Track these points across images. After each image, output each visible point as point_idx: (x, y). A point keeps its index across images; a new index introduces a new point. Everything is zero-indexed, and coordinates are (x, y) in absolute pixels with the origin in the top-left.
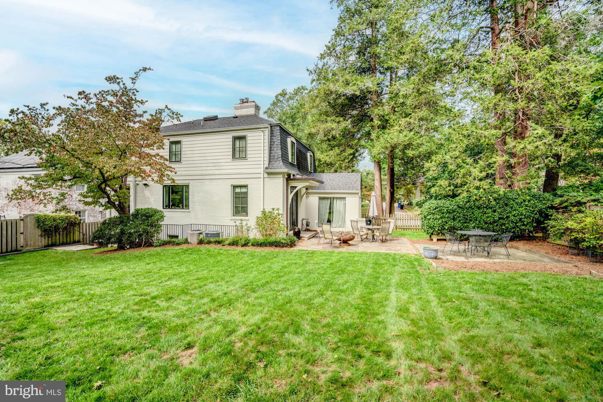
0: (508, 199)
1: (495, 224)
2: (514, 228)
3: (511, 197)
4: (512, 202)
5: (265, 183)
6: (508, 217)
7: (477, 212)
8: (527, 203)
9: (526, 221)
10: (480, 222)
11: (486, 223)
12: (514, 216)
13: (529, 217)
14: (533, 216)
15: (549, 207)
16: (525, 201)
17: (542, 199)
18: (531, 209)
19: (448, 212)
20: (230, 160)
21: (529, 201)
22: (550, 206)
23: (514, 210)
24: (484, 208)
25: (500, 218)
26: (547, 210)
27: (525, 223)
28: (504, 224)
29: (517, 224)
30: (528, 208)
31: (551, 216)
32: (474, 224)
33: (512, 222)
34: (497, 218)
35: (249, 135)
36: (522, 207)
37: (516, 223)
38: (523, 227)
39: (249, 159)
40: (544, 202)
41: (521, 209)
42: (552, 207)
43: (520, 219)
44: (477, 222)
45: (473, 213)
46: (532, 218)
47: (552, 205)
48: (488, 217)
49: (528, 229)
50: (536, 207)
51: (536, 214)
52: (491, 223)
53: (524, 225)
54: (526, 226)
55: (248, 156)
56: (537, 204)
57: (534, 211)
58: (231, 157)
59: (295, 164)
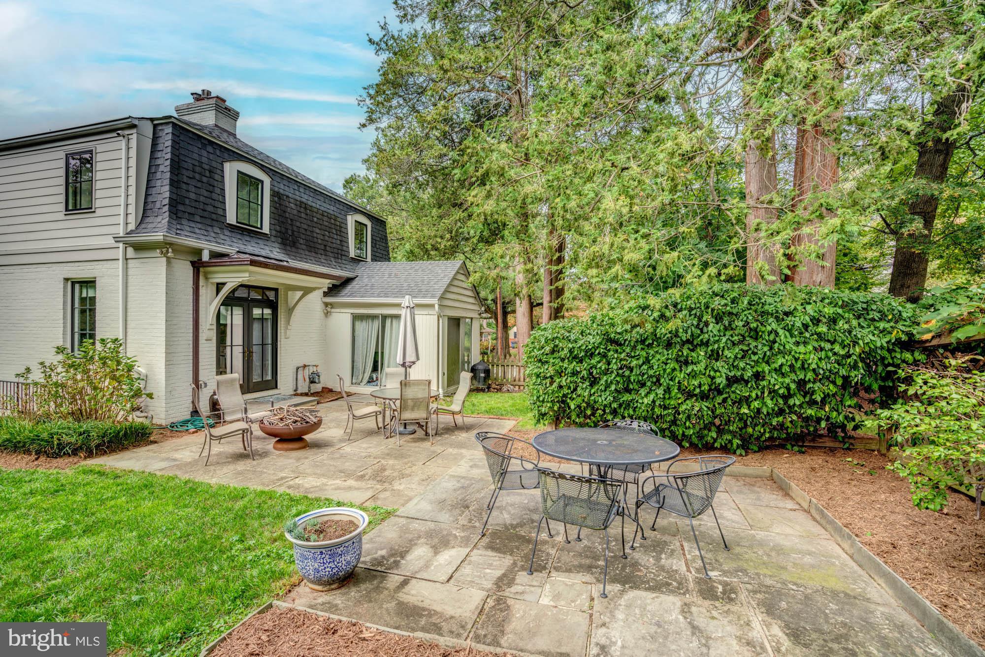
0: (763, 313)
1: (719, 399)
2: (781, 412)
3: (770, 309)
4: (774, 326)
5: (130, 272)
6: (758, 376)
7: (660, 357)
8: (822, 329)
9: (819, 390)
10: (668, 390)
11: (690, 395)
12: (779, 371)
13: (828, 378)
14: (843, 372)
15: (899, 342)
16: (816, 321)
17: (877, 315)
18: (837, 348)
19: (574, 357)
20: (61, 216)
21: (833, 321)
22: (904, 338)
23: (780, 352)
24: (684, 343)
25: (732, 381)
26: (890, 351)
27: (818, 397)
28: (747, 400)
29: (791, 402)
30: (828, 346)
31: (909, 380)
32: (652, 397)
33: (773, 392)
34: (721, 381)
35: (100, 148)
36: (805, 343)
37: (786, 398)
38: (810, 412)
39: (99, 212)
40: (882, 325)
41: (801, 349)
42: (910, 344)
43: (801, 384)
44: (660, 391)
45: (647, 361)
46: (839, 382)
47: (910, 335)
48: (693, 375)
49: (828, 419)
50: (855, 343)
51: (855, 367)
52: (704, 397)
53: (812, 403)
54: (822, 408)
55: (98, 203)
56: (859, 333)
57: (849, 356)
58: (62, 207)
59: (266, 229)
